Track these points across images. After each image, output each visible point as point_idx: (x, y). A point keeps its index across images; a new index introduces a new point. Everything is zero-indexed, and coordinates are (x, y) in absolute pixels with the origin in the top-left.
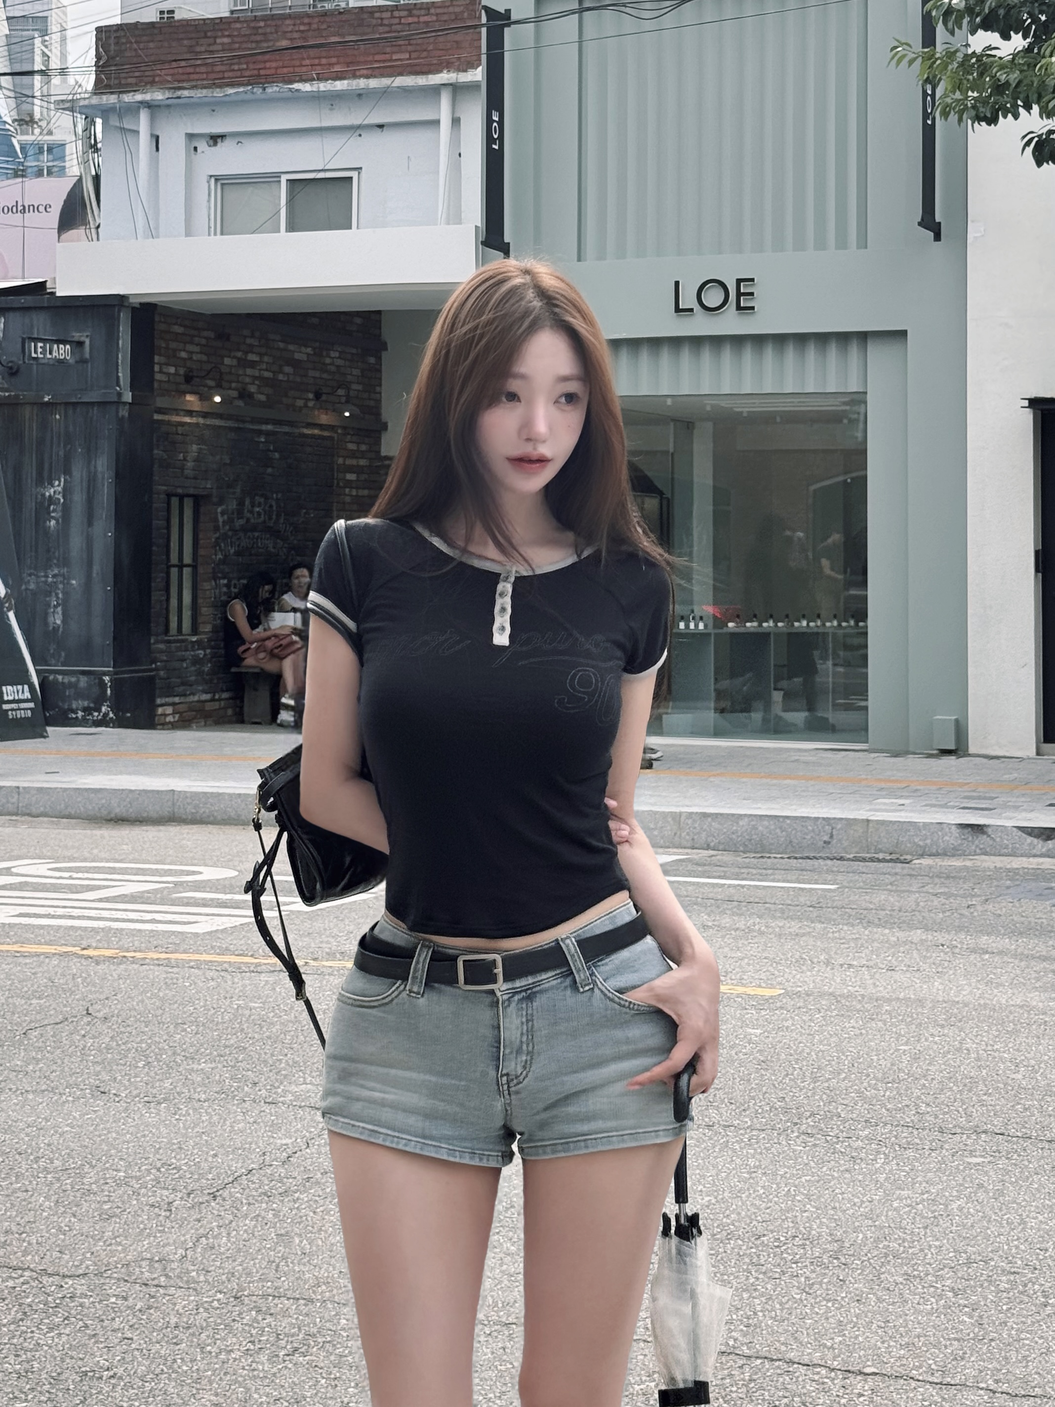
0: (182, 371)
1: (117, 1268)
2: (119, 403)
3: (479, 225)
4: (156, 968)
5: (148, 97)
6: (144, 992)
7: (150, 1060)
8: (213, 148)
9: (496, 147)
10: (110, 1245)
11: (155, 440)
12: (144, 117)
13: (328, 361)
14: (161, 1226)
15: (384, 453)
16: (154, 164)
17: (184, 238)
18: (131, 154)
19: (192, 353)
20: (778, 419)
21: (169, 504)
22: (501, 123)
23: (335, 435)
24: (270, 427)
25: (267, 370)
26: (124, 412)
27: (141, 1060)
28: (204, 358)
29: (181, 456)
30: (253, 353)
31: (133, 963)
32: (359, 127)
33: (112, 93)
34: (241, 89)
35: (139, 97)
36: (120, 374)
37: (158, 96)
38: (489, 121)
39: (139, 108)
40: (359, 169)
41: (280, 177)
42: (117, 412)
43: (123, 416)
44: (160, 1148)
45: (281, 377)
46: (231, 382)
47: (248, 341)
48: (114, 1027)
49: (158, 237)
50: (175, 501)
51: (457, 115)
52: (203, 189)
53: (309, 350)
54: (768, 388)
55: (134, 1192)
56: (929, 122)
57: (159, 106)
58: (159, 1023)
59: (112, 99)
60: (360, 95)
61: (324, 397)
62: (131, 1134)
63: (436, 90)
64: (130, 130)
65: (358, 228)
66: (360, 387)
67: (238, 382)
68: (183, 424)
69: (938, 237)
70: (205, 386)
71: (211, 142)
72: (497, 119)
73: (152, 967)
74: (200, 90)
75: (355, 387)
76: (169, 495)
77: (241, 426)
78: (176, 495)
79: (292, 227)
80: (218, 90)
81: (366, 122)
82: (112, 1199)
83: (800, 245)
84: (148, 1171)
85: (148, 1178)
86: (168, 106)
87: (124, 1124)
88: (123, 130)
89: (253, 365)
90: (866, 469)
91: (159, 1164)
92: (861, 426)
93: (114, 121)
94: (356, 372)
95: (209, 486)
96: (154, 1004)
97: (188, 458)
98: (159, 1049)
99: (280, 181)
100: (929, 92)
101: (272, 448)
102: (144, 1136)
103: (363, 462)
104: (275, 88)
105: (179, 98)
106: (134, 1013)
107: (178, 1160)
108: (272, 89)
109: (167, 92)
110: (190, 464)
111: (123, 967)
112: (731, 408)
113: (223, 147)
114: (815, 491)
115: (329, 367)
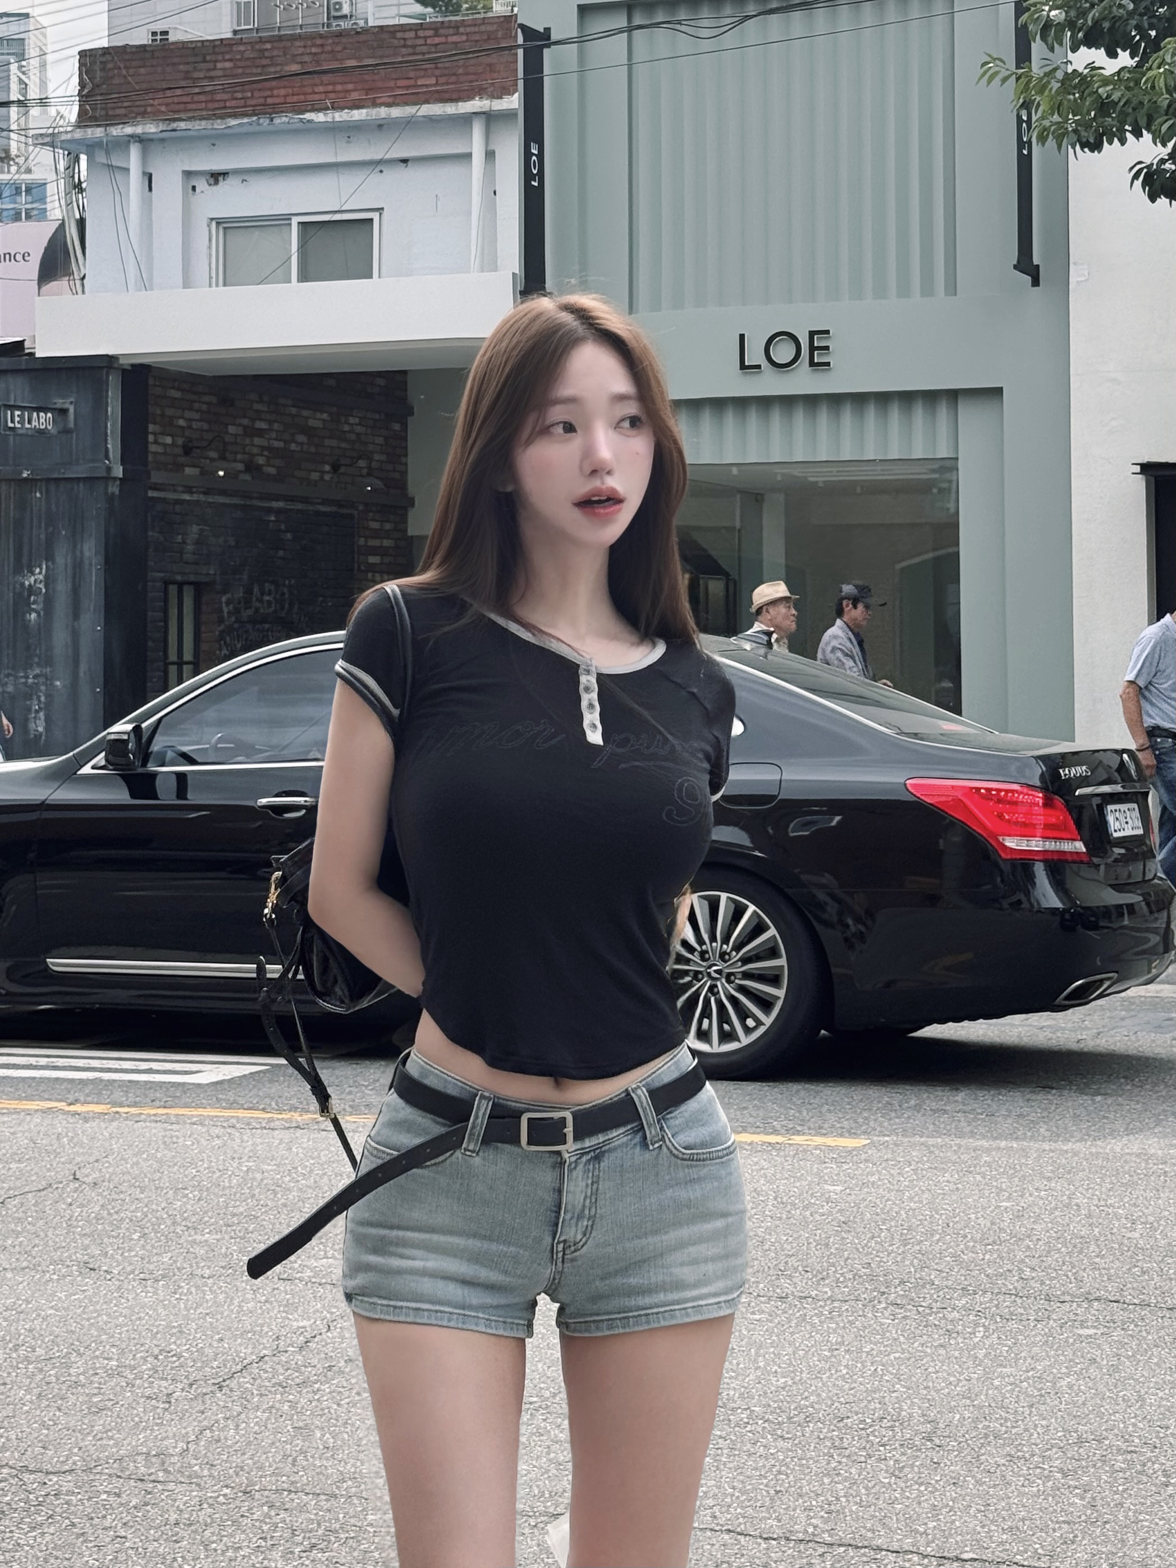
0: (180, 441)
1: (107, 1463)
2: (108, 478)
3: (517, 272)
4: (153, 1125)
5: (139, 130)
6: (140, 1153)
7: (146, 1231)
8: (214, 188)
9: (536, 184)
10: (101, 1439)
11: (149, 519)
12: (135, 152)
13: (346, 428)
14: (159, 1418)
15: (410, 532)
16: (147, 206)
17: (181, 290)
18: (121, 194)
19: (191, 420)
20: (859, 490)
21: (166, 592)
22: (541, 156)
23: (356, 513)
24: (281, 504)
25: (276, 439)
26: (114, 489)
27: (136, 1231)
28: (206, 426)
29: (179, 539)
30: (261, 420)
31: (126, 1119)
32: (380, 162)
33: (98, 126)
34: (245, 120)
35: (129, 130)
36: (109, 446)
37: (151, 128)
38: (527, 154)
39: (129, 141)
40: (380, 210)
41: (290, 219)
42: (106, 488)
43: (113, 494)
44: (157, 1333)
45: (293, 447)
46: (236, 453)
47: (256, 406)
48: (105, 1193)
49: (152, 290)
50: (173, 589)
51: (491, 147)
52: (202, 235)
53: (325, 416)
54: (847, 454)
55: (128, 1384)
56: (1025, 152)
57: (152, 140)
58: (157, 1188)
59: (99, 132)
60: (380, 126)
61: (342, 470)
62: (125, 1317)
63: (467, 120)
64: (118, 167)
65: (379, 277)
66: (383, 458)
67: (245, 453)
68: (182, 502)
69: (1036, 282)
70: (206, 458)
71: (212, 181)
72: (536, 152)
73: (148, 1124)
74: (198, 122)
75: (377, 457)
76: (167, 583)
77: (248, 503)
78: (174, 583)
79: (304, 276)
80: (219, 121)
81: (388, 156)
82: (102, 1391)
83: (880, 292)
84: (145, 1359)
85: (144, 1367)
86: (162, 140)
87: (115, 1305)
88: (110, 167)
89: (260, 433)
90: (958, 545)
91: (156, 1351)
92: (953, 496)
93: (101, 158)
94: (380, 440)
95: (212, 572)
96: (151, 1166)
97: (188, 541)
98: (157, 1218)
99: (290, 225)
100: (1025, 118)
101: (283, 527)
102: (140, 1319)
103: (387, 543)
104: (284, 119)
105: (174, 130)
106: (126, 1177)
107: (178, 1346)
108: (280, 120)
109: (160, 124)
110: (190, 548)
111: (115, 1124)
112: (806, 477)
113: (225, 186)
114: (902, 570)
115: (348, 435)
